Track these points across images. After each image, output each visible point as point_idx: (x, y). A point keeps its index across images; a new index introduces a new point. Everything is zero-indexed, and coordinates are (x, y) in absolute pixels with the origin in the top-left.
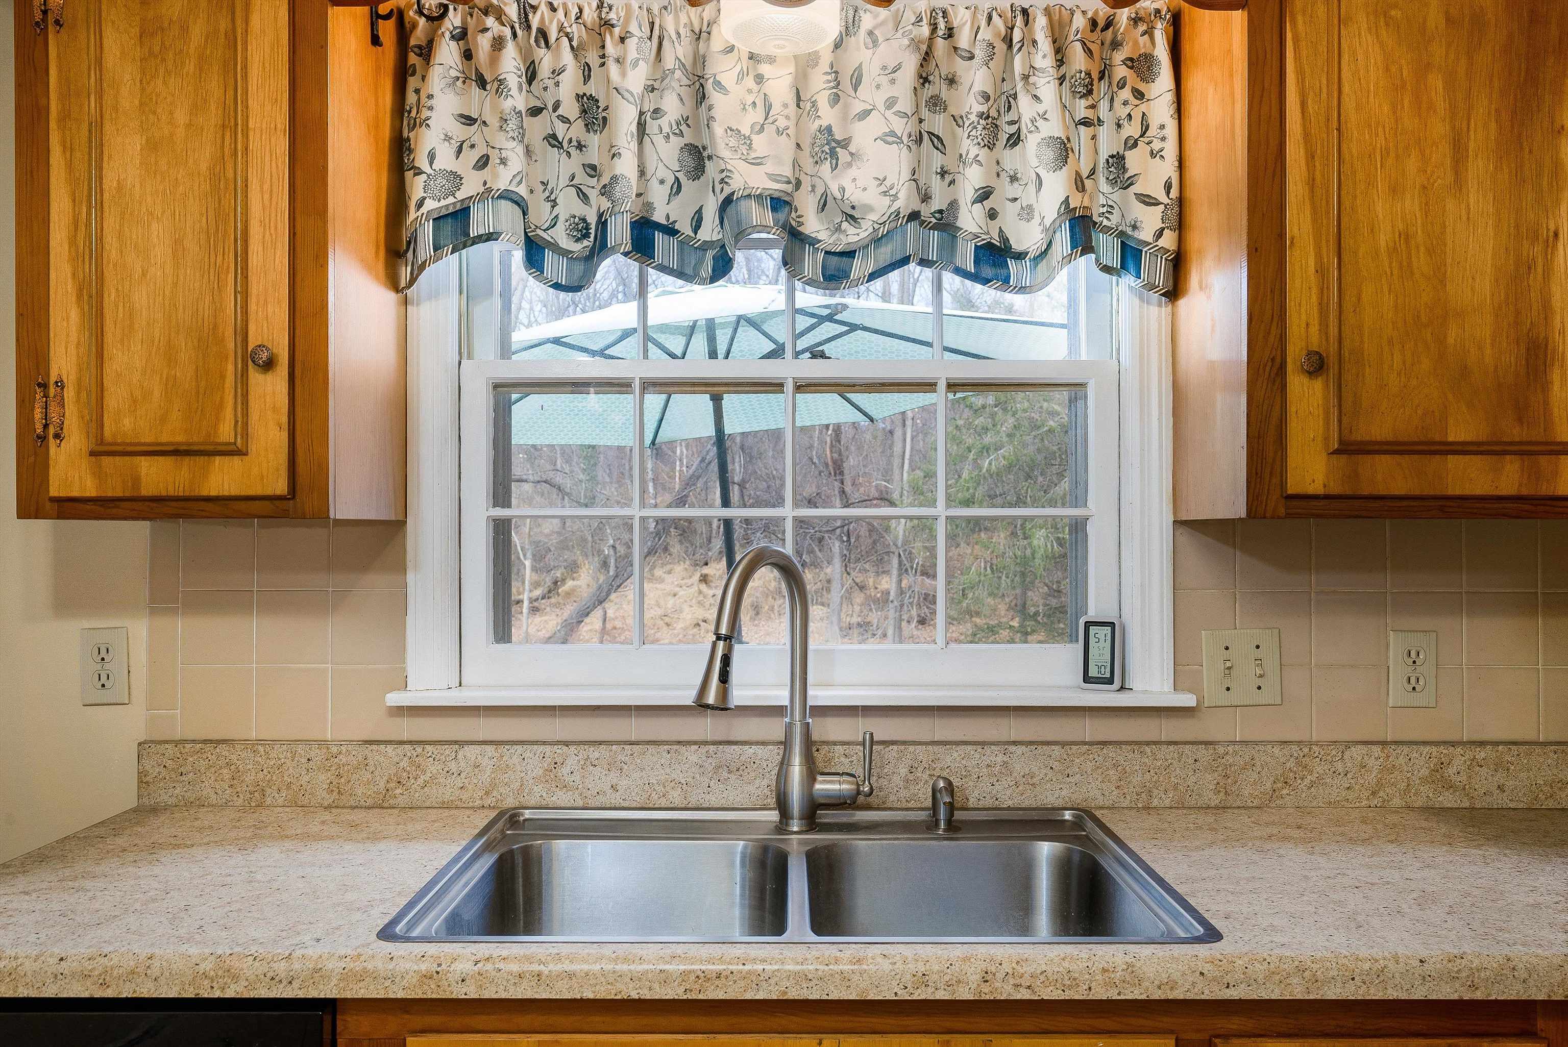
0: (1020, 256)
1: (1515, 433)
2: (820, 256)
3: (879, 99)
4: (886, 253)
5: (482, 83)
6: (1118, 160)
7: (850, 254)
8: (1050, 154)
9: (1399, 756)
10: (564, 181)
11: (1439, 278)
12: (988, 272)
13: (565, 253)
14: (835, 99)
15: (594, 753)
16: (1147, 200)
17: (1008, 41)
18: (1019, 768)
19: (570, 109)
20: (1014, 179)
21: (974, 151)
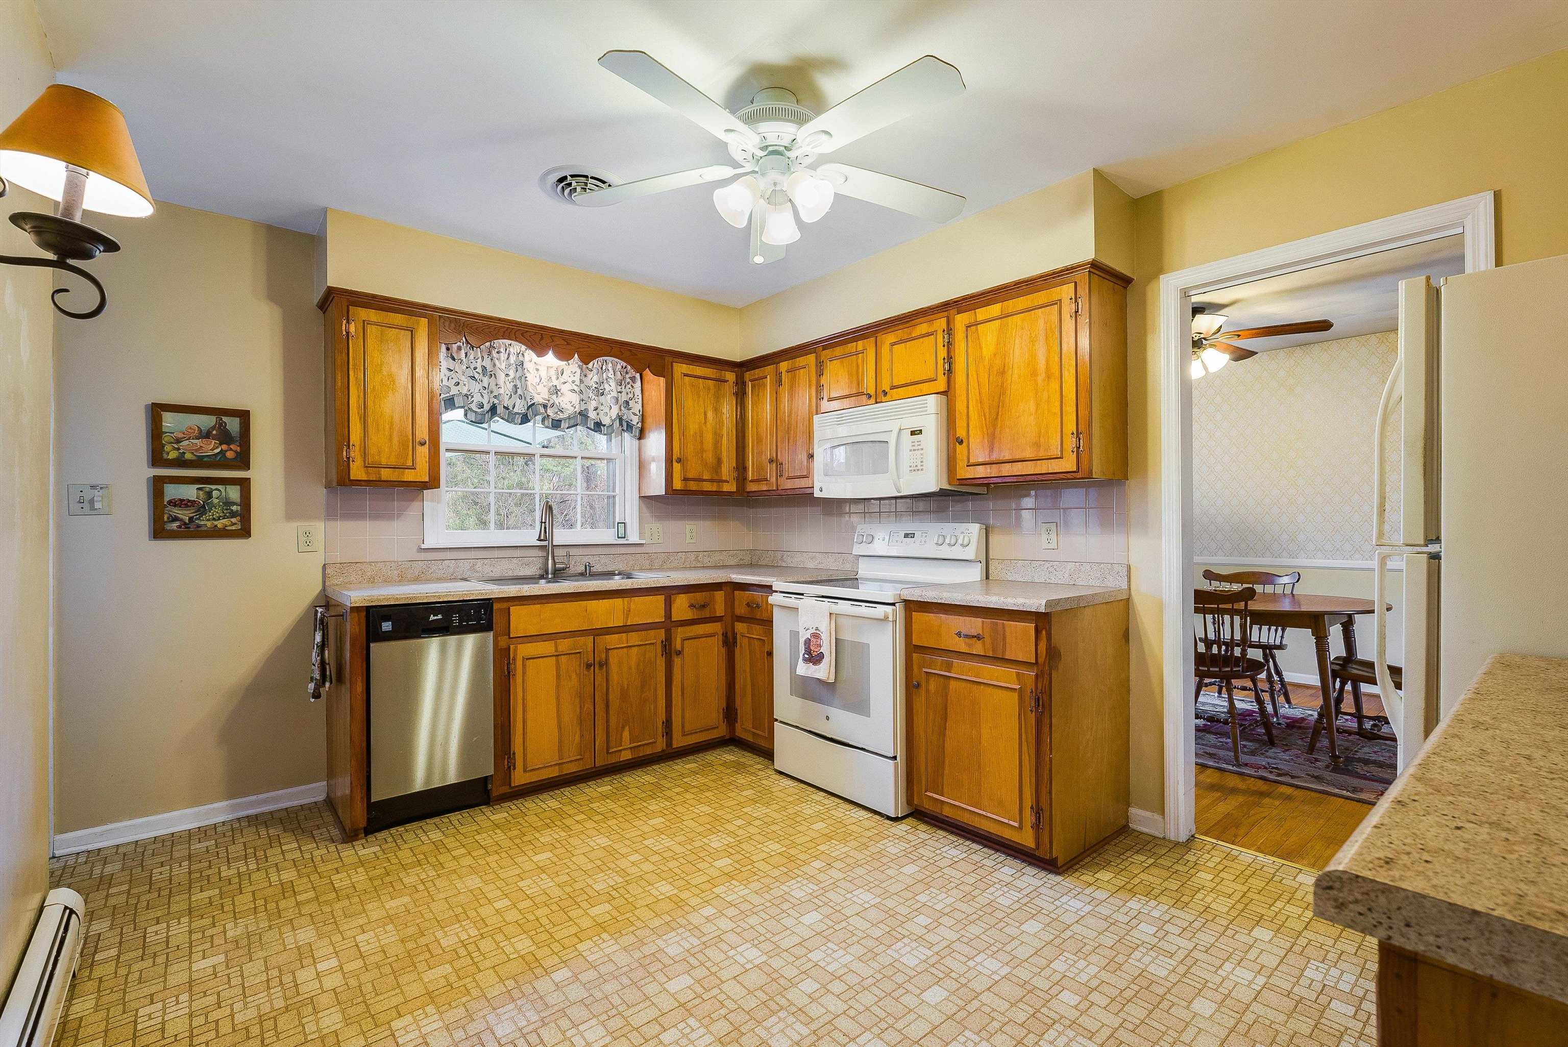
0: (604, 425)
1: (716, 477)
2: (551, 420)
3: (570, 380)
4: (572, 422)
5: (454, 359)
6: (627, 403)
7: (560, 421)
8: (614, 401)
9: (689, 555)
10: (477, 390)
11: (702, 443)
12: (597, 429)
13: (476, 412)
14: (558, 378)
15: (486, 562)
16: (635, 414)
17: (602, 368)
18: (602, 561)
19: (479, 370)
20: (602, 404)
21: (594, 397)
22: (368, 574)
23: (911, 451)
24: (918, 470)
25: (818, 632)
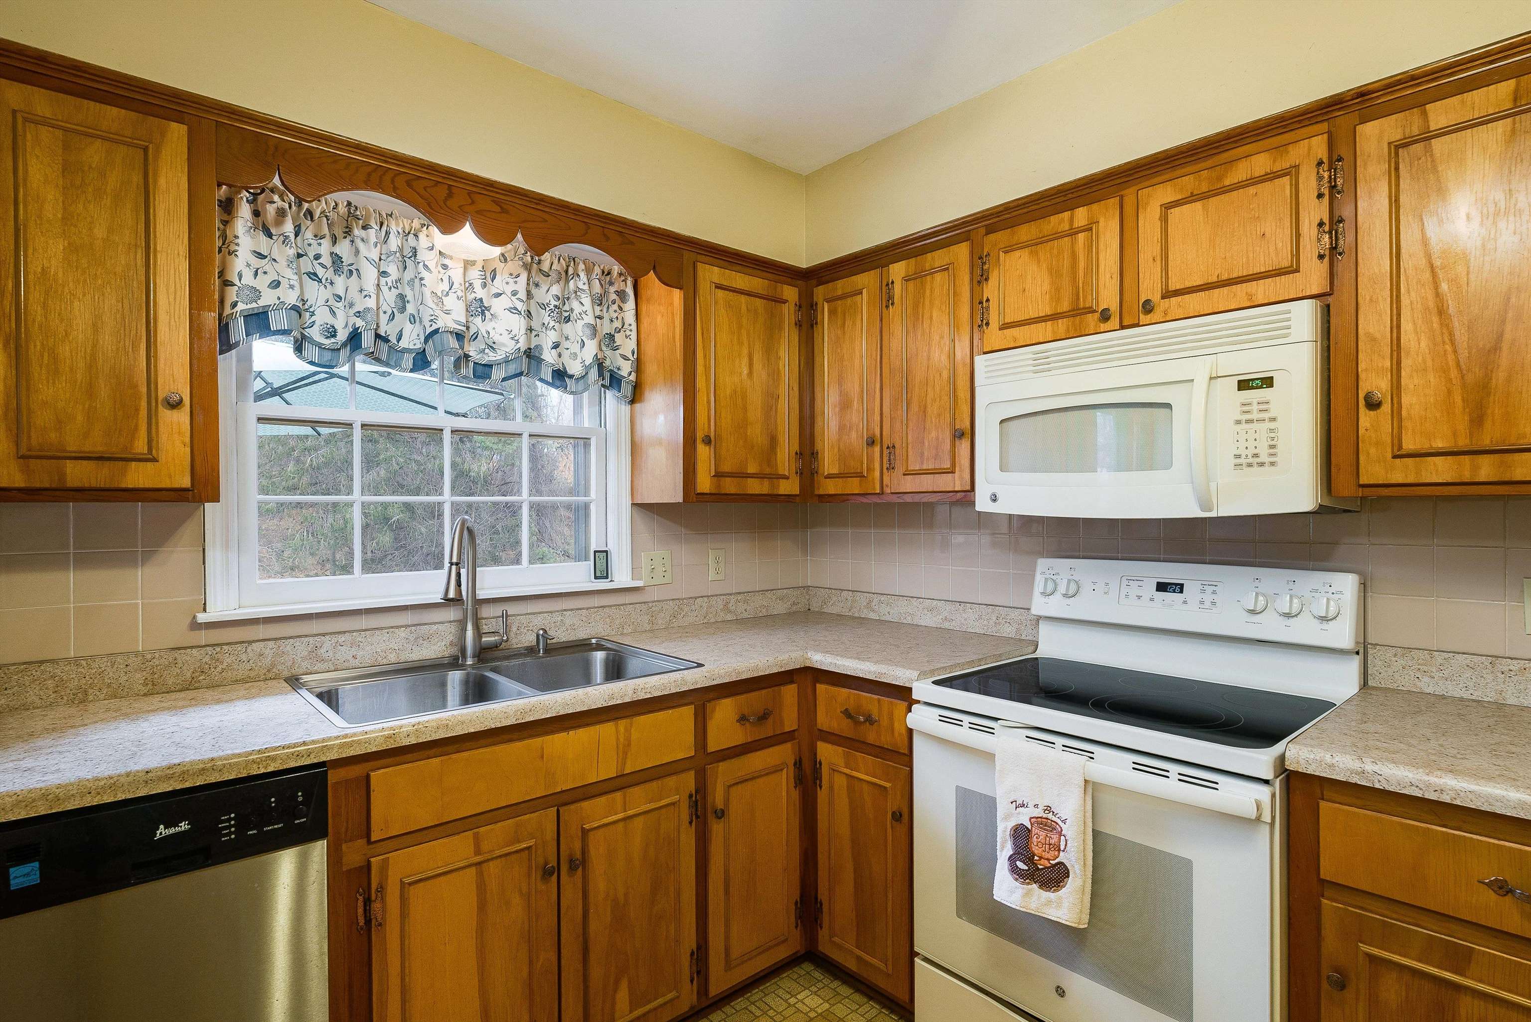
0: (571, 377)
1: (767, 470)
2: (471, 365)
3: (509, 289)
4: (512, 369)
5: (270, 235)
6: (611, 337)
7: (489, 366)
8: (588, 332)
9: (713, 601)
10: (321, 302)
11: (745, 409)
12: (558, 383)
13: (320, 346)
14: (484, 285)
15: (341, 638)
16: (625, 358)
17: (567, 272)
18: (568, 622)
19: (326, 260)
20: (567, 338)
21: (552, 324)
22: (73, 685)
23: (1238, 422)
24: (1262, 464)
25: (1050, 816)
